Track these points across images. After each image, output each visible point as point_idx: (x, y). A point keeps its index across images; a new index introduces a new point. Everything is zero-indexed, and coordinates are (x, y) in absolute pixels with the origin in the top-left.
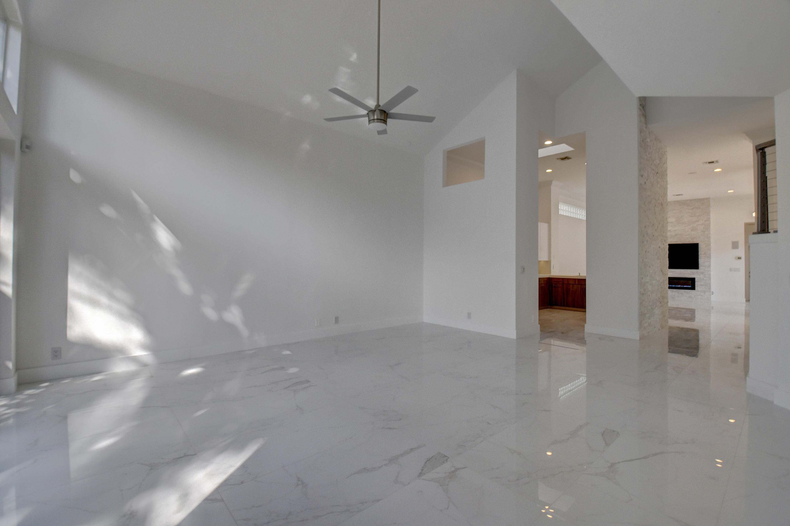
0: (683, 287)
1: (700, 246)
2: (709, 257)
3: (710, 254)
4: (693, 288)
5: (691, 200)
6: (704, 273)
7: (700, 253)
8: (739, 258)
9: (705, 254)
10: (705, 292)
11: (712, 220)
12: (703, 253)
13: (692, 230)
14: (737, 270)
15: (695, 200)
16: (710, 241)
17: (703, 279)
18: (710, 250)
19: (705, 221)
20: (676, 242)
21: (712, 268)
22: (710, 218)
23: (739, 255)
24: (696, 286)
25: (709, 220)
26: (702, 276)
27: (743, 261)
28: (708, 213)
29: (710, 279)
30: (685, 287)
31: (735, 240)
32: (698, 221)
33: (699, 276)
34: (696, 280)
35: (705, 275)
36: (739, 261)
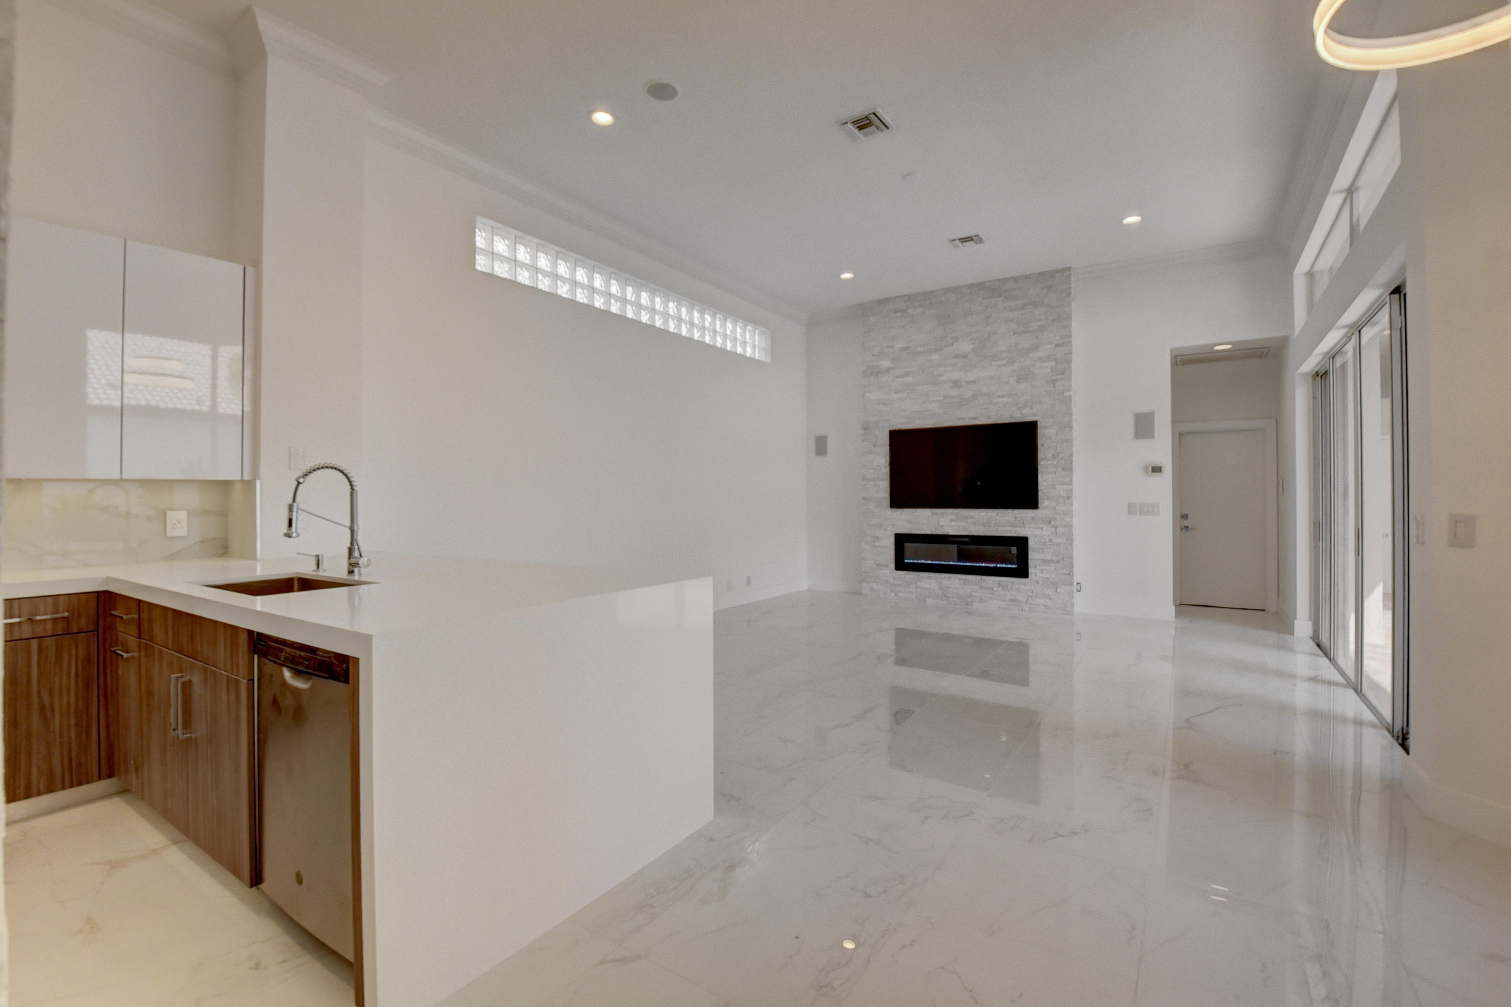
0: (996, 567)
1: (1040, 431)
2: (1068, 468)
3: (1071, 455)
4: (1022, 571)
5: (1015, 279)
6: (1053, 523)
7: (1041, 455)
8: (1157, 470)
9: (1054, 457)
10: (1055, 585)
11: (1077, 343)
12: (1050, 456)
13: (1019, 380)
14: (1149, 510)
15: (1027, 277)
16: (1071, 414)
17: (1050, 541)
18: (1069, 442)
19: (1057, 345)
20: (974, 418)
21: (1076, 506)
22: (1070, 336)
23: (1157, 460)
24: (1031, 563)
25: (1066, 342)
26: (1047, 531)
27: (1166, 480)
28: (1063, 319)
29: (1070, 539)
30: (1000, 567)
31: (1144, 409)
32: (1035, 348)
33: (1037, 532)
34: (1031, 543)
35: (1056, 527)
36: (1157, 478)
